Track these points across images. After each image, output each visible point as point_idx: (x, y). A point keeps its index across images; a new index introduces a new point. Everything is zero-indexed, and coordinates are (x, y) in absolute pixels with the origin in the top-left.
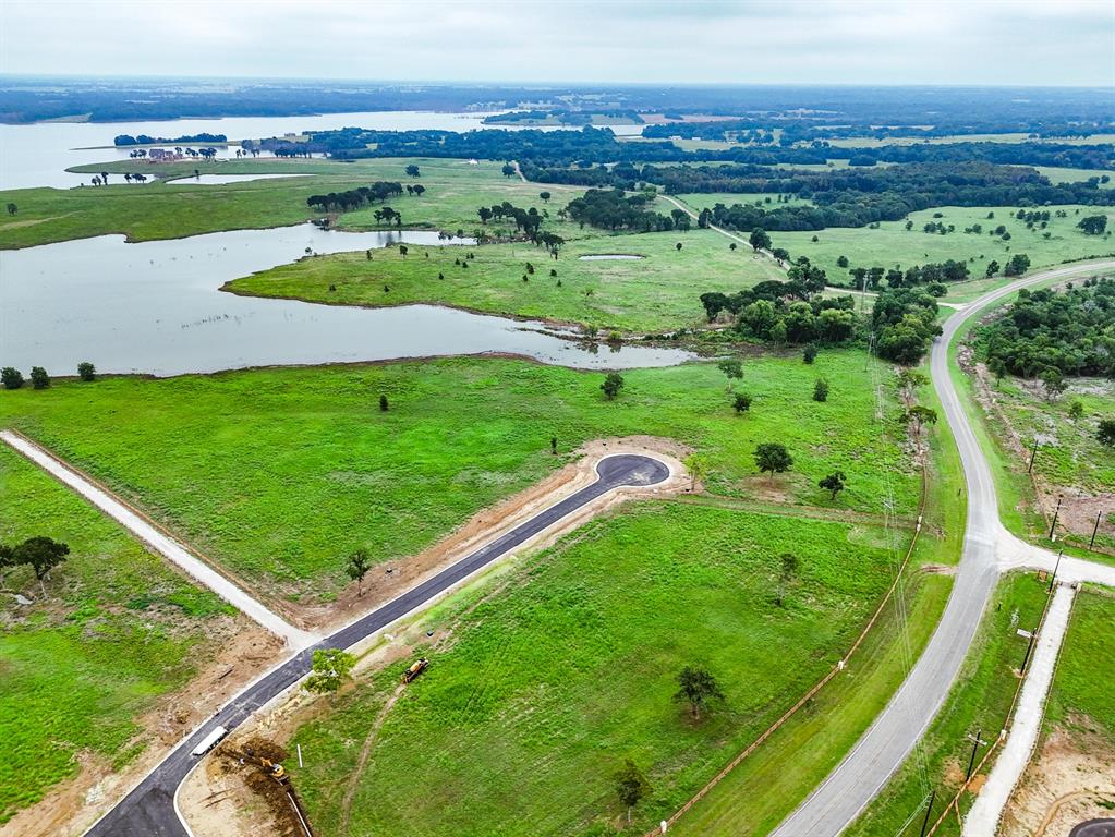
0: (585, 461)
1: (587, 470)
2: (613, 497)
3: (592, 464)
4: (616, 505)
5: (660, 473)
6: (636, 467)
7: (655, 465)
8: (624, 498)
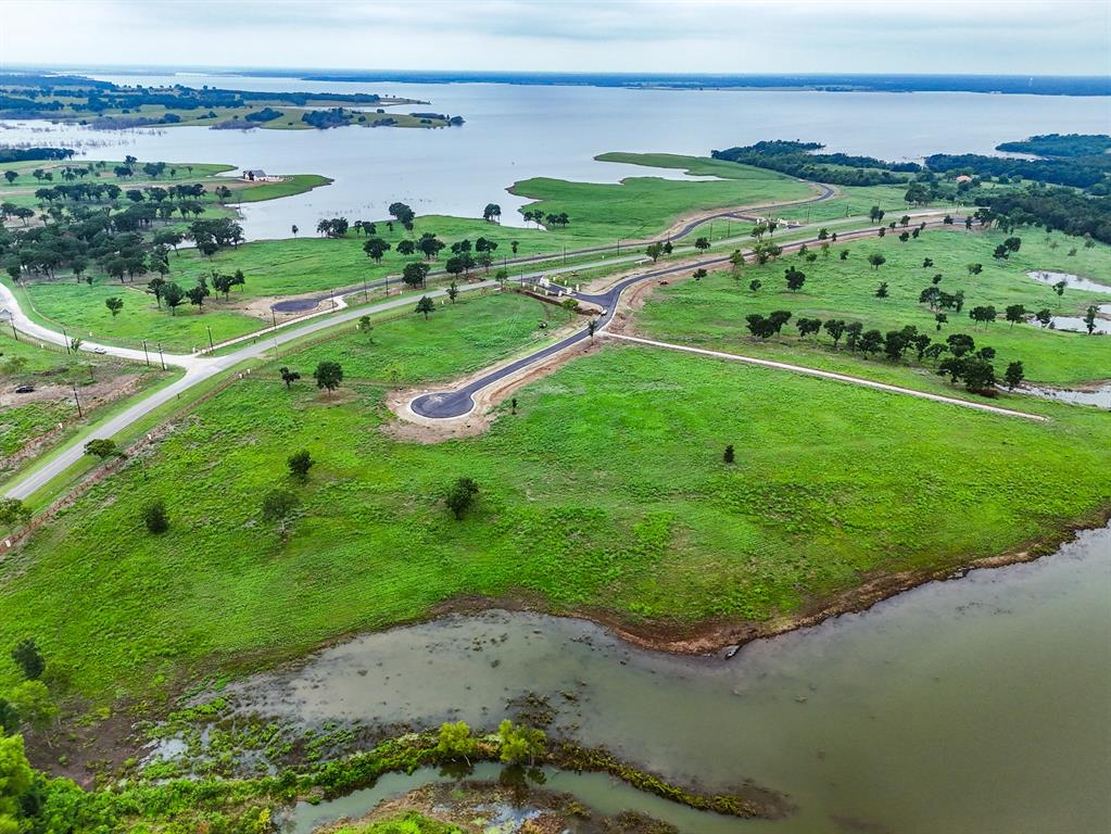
0: (485, 410)
1: (483, 403)
2: (460, 385)
3: (479, 407)
4: (457, 379)
5: (418, 406)
6: (440, 406)
7: (423, 410)
8: (450, 385)
